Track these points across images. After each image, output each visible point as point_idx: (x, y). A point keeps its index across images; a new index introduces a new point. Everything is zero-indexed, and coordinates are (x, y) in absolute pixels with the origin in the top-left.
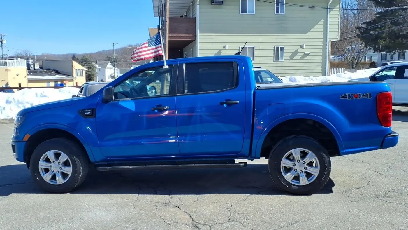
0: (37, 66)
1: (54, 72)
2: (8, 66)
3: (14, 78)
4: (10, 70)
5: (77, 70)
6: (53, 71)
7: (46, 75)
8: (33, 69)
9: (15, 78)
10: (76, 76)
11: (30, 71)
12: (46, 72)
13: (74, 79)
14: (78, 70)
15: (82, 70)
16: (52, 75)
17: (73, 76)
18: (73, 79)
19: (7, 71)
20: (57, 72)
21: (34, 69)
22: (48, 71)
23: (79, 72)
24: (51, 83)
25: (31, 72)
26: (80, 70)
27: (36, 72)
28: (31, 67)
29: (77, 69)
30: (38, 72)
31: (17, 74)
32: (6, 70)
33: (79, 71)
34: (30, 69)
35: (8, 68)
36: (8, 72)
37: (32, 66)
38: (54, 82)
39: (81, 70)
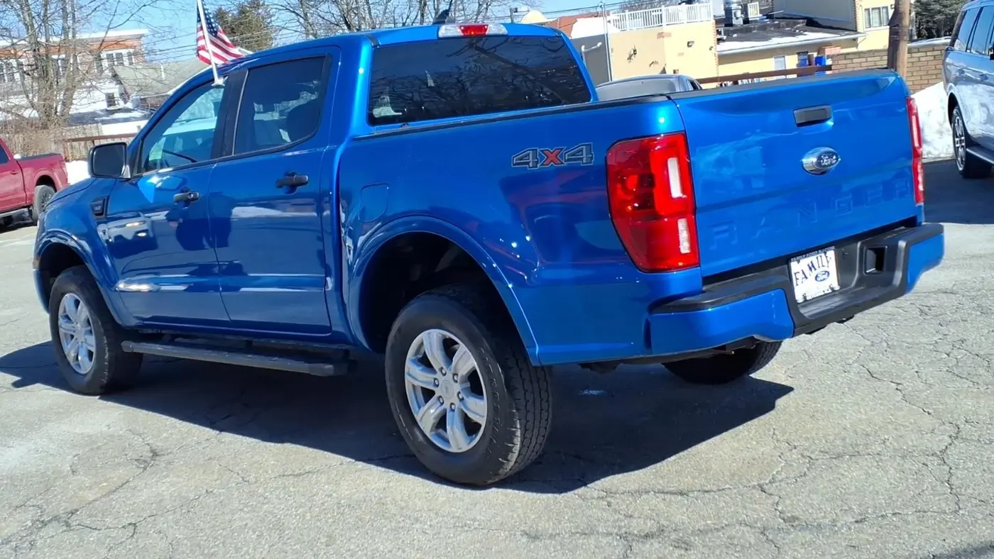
0: (754, 13)
1: (801, 23)
2: (664, 23)
3: (681, 54)
4: (669, 35)
5: (868, 10)
6: (801, 21)
7: (774, 37)
8: (741, 21)
9: (683, 54)
10: (865, 30)
11: (731, 29)
12: (778, 26)
13: (859, 40)
14: (873, 9)
15: (887, 8)
16: (793, 34)
17: (855, 31)
18: (855, 40)
19: (663, 37)
20: (812, 24)
21: (746, 21)
22: (783, 23)
23: (875, 15)
24: (786, 57)
25: (734, 32)
26: (879, 8)
27: (749, 30)
28: (737, 18)
29: (870, 7)
30: (754, 29)
31: (688, 43)
32: (661, 35)
33: (877, 11)
34: (734, 23)
35: (665, 29)
36: (666, 39)
37: (739, 14)
38: (798, 54)
39: (883, 8)
